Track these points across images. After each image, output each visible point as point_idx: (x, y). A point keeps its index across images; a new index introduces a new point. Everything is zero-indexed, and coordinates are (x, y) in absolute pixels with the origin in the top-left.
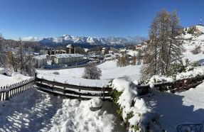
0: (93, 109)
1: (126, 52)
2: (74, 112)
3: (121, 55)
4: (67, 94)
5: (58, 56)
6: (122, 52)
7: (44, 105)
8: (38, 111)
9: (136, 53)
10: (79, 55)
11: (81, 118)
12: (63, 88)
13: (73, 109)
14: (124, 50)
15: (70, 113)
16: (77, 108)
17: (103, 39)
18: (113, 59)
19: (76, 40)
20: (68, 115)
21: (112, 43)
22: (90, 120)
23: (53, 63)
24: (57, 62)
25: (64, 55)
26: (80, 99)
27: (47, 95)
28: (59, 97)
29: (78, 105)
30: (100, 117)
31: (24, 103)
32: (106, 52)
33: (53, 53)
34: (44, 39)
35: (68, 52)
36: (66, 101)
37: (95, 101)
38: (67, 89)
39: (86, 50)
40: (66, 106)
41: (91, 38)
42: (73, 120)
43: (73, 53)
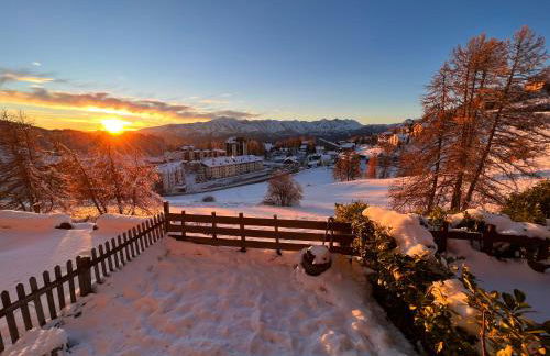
1: (353, 149)
3: (342, 156)
6: (345, 149)
9: (378, 150)
10: (253, 158)
14: (349, 145)
43: (242, 154)
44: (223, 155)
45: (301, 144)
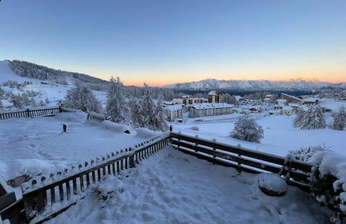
10: (226, 105)
18: (286, 113)
25: (205, 105)
33: (190, 102)
35: (210, 101)
39: (238, 98)
43: (218, 102)
44: (206, 102)
45: (265, 97)
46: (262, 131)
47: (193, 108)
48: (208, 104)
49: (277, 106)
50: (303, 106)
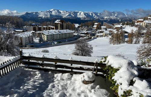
0: (85, 82)
1: (121, 28)
2: (66, 85)
3: (115, 31)
4: (58, 69)
5: (46, 32)
6: (116, 28)
7: (34, 82)
8: (29, 89)
9: (135, 29)
10: (69, 31)
11: (74, 90)
12: (54, 63)
13: (65, 82)
14: (119, 26)
15: (62, 86)
16: (69, 82)
17: (96, 14)
18: (106, 35)
19: (65, 15)
20: (60, 88)
21: (106, 17)
22: (83, 92)
23: (41, 40)
24: (46, 39)
25: (53, 32)
26: (72, 73)
27: (37, 72)
28: (50, 72)
29: (70, 79)
30: (93, 91)
31: (9, 85)
32: (99, 28)
33: (40, 29)
34: (27, 13)
35: (57, 28)
36: (58, 76)
37: (87, 75)
38: (58, 64)
39: (77, 25)
40: (57, 80)
41: (82, 13)
42: (65, 92)
43: (63, 29)
44: (53, 29)
45: (94, 25)
46: (92, 48)
47: (43, 34)
48: (54, 30)
49: (101, 30)
50: (115, 30)
